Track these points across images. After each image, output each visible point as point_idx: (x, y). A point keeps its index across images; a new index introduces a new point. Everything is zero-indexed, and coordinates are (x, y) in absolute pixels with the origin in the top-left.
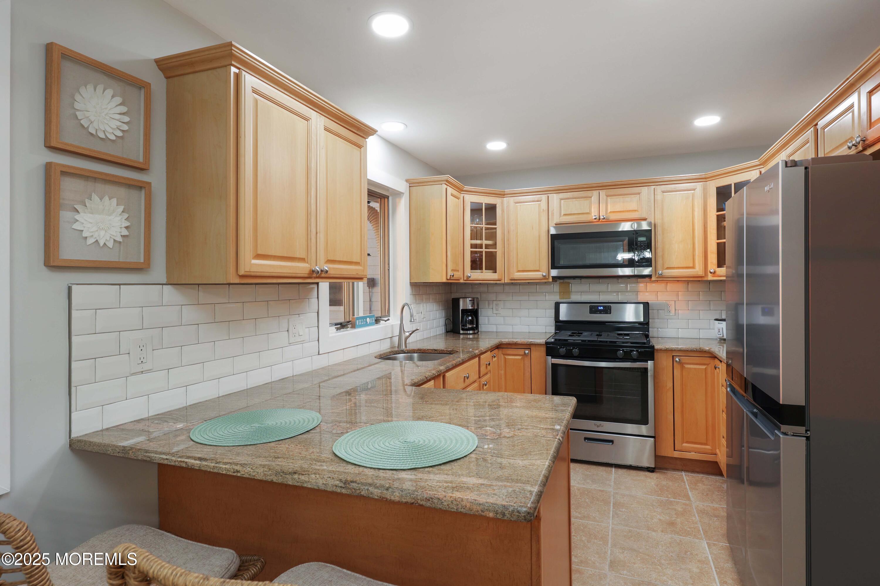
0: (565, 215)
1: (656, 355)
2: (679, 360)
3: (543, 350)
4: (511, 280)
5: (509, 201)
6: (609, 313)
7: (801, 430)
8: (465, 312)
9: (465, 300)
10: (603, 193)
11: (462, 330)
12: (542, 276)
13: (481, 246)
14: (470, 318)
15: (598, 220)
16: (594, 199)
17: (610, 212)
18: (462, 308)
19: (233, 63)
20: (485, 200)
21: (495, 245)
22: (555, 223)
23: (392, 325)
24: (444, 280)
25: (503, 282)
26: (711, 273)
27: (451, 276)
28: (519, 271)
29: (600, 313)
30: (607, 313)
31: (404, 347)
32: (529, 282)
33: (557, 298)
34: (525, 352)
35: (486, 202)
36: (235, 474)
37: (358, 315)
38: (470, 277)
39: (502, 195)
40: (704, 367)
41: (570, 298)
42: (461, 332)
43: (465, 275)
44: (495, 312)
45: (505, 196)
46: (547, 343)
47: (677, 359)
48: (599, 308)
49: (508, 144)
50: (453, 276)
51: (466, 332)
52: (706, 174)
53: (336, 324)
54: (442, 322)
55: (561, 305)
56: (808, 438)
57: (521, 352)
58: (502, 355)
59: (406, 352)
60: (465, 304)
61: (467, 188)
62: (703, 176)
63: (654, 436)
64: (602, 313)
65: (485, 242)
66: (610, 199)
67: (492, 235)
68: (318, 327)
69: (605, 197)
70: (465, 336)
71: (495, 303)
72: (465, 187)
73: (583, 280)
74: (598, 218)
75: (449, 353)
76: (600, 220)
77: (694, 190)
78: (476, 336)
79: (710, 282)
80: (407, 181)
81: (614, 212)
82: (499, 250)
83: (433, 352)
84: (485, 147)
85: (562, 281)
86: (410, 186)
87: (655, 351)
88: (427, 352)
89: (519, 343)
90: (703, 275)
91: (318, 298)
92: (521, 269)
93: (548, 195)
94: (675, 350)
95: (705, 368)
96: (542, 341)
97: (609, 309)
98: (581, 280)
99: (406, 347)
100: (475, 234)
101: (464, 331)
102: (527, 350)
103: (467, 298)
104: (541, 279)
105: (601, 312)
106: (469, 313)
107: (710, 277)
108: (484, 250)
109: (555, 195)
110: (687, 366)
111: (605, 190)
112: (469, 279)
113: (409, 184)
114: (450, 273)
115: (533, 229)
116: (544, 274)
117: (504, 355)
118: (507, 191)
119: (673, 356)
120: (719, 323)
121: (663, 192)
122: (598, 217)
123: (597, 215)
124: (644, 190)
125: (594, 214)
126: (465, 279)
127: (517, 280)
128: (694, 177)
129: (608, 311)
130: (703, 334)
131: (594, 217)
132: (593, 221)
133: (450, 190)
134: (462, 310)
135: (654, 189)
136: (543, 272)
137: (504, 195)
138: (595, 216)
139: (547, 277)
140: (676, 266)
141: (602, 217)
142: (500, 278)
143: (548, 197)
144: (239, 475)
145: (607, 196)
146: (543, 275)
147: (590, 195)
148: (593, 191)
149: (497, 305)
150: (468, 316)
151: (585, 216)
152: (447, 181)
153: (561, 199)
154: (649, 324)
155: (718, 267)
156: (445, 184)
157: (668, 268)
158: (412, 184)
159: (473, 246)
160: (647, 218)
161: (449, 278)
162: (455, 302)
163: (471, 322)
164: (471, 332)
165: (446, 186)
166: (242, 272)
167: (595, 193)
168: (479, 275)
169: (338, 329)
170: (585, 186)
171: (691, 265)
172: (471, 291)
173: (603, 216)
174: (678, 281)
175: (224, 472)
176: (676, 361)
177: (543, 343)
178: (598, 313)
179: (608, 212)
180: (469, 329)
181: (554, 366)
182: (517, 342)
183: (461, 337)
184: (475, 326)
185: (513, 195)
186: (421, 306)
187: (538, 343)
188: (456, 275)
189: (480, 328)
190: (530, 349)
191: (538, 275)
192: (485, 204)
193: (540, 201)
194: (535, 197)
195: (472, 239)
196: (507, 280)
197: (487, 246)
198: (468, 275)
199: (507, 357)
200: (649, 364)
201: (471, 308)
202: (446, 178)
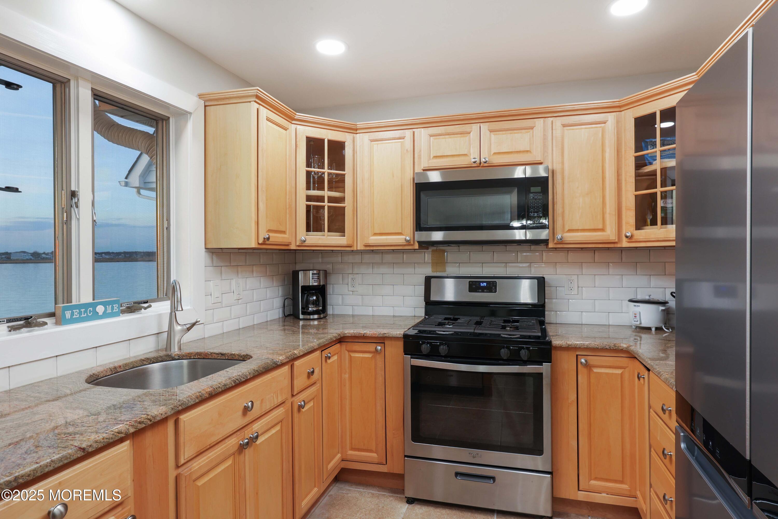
0: (435, 157)
1: (555, 355)
2: (586, 361)
3: (400, 344)
4: (366, 246)
5: (363, 139)
6: (493, 291)
8: (307, 289)
9: (306, 273)
10: (485, 127)
11: (302, 314)
12: (405, 242)
13: (321, 199)
14: (315, 298)
15: (479, 165)
16: (474, 135)
17: (495, 153)
18: (302, 285)
20: (325, 134)
21: (342, 200)
22: (422, 168)
24: (253, 245)
25: (355, 249)
26: (627, 237)
27: (264, 238)
28: (375, 234)
29: (483, 291)
30: (491, 291)
31: (176, 349)
32: (393, 250)
33: (429, 271)
34: (376, 348)
35: (331, 138)
37: (79, 301)
38: (305, 241)
39: (354, 130)
40: (619, 371)
41: (445, 271)
42: (301, 317)
43: (298, 239)
44: (351, 289)
45: (358, 132)
46: (406, 337)
47: (583, 361)
48: (482, 285)
50: (268, 239)
51: (308, 317)
52: (621, 99)
53: (10, 320)
54: (278, 302)
55: (432, 280)
57: (371, 347)
58: (347, 353)
60: (308, 279)
62: (617, 104)
63: (550, 471)
64: (485, 291)
65: (326, 193)
66: (494, 135)
67: (338, 183)
69: (488, 132)
70: (308, 323)
71: (350, 276)
72: (297, 114)
73: (462, 247)
74: (478, 162)
76: (481, 165)
77: (605, 123)
78: (322, 322)
79: (622, 250)
80: (200, 96)
81: (499, 153)
82: (348, 205)
83: (219, 358)
84: (314, 49)
85: (434, 248)
86: (207, 104)
87: (552, 348)
88: (210, 357)
89: (368, 335)
90: (617, 241)
92: (378, 232)
93: (414, 130)
94: (580, 348)
95: (622, 373)
96: (399, 332)
97: (493, 286)
98: (459, 246)
99: (180, 349)
100: (314, 182)
101: (305, 316)
102: (379, 346)
103: (310, 270)
104: (405, 245)
105: (483, 290)
106: (313, 290)
107: (625, 244)
108: (326, 204)
109: (422, 129)
110: (596, 370)
111: (488, 124)
112: (307, 244)
113: (205, 101)
114: (263, 235)
115: (393, 176)
116: (408, 238)
117: (349, 351)
118: (360, 124)
119: (577, 355)
120: (635, 306)
121: (564, 126)
122: (478, 160)
123: (476, 157)
124: (539, 123)
125: (473, 157)
126: (298, 244)
127: (373, 246)
128: (605, 105)
129: (492, 288)
130: (614, 320)
131: (473, 160)
132: (472, 165)
133: (265, 112)
135: (552, 121)
136: (406, 236)
137: (356, 130)
138: (474, 158)
139: (412, 243)
140: (580, 228)
141: (484, 160)
142: (350, 243)
143: (414, 132)
145: (491, 131)
146: (405, 239)
147: (468, 130)
148: (472, 125)
149: (353, 279)
150: (313, 295)
151: (463, 158)
152: (257, 97)
153: (431, 136)
154: (545, 306)
155: (636, 230)
156: (255, 102)
157: (570, 231)
158: (209, 102)
159: (309, 198)
160: (542, 161)
161: (261, 241)
162: (295, 275)
163: (315, 303)
164: (316, 316)
165: (257, 106)
167: (475, 127)
168: (319, 238)
169: (13, 329)
170: (462, 117)
171: (600, 227)
172: (320, 260)
173: (485, 159)
174: (582, 248)
176: (581, 363)
177: (400, 336)
178: (480, 291)
179: (491, 154)
180: (313, 313)
181: (415, 369)
182: (365, 333)
183: (301, 323)
184: (321, 308)
185: (368, 130)
186: (233, 282)
187: (394, 336)
188: (276, 238)
189: (330, 311)
190: (384, 343)
191: (399, 239)
192: (329, 141)
193: (403, 138)
194: (397, 134)
195: (308, 188)
196: (360, 247)
197: (331, 200)
198: (303, 238)
199: (353, 355)
200: (545, 368)
201: (316, 284)
202: (254, 92)
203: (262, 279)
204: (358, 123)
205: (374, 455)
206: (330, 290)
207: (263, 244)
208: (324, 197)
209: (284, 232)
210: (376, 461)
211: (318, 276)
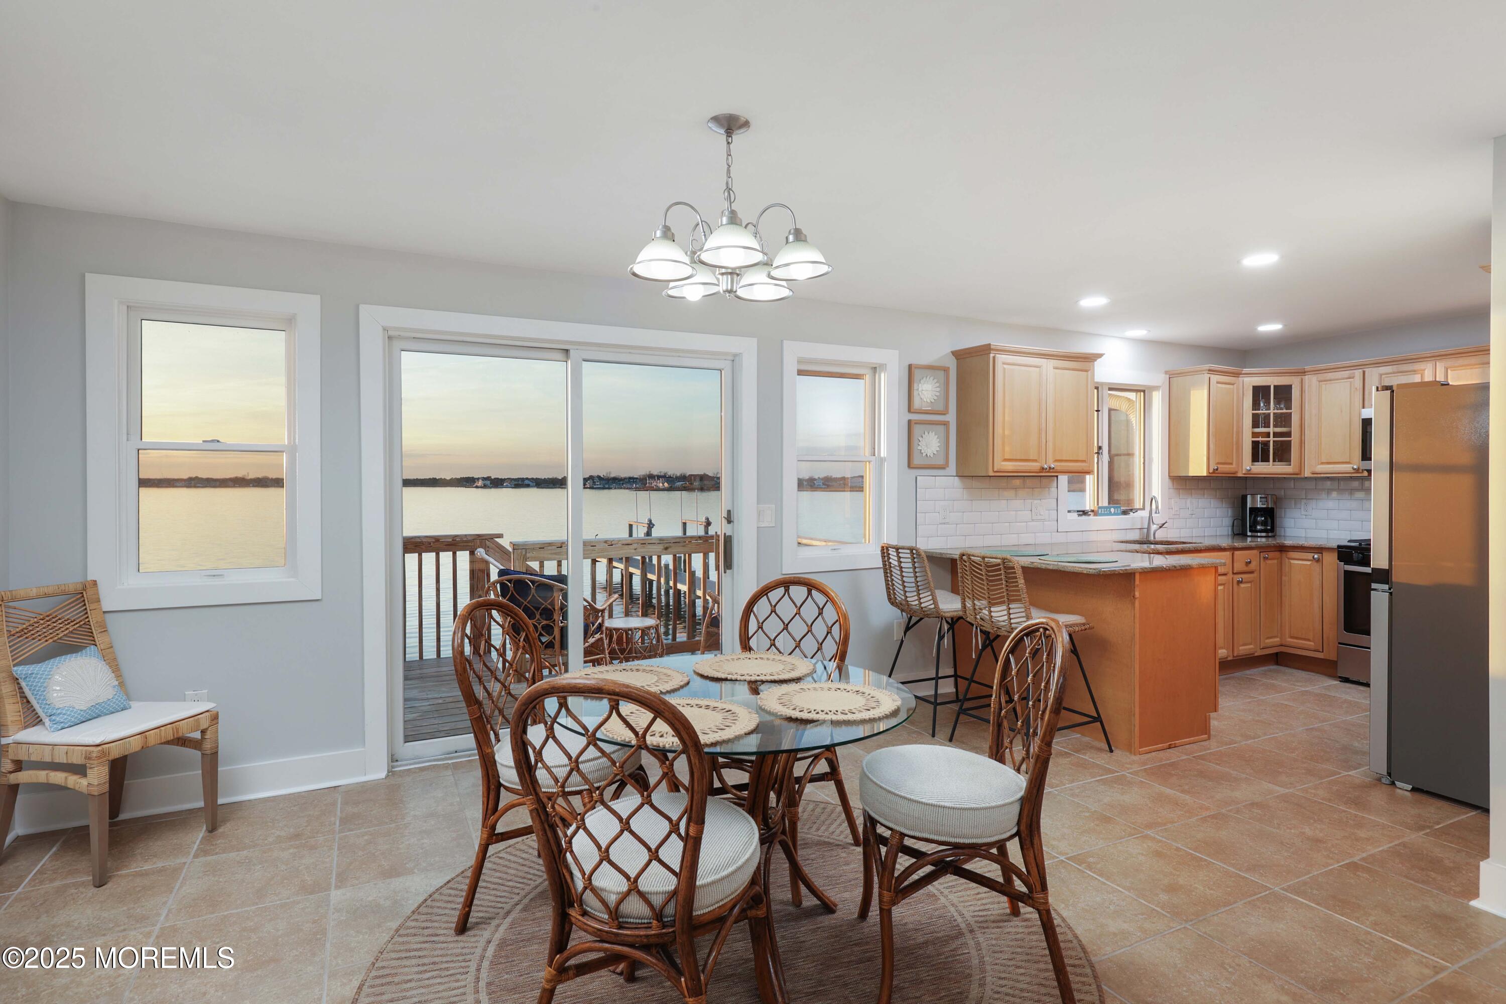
3: (1336, 555)
4: (1313, 474)
5: (1311, 380)
7: (1386, 587)
8: (1255, 511)
9: (1254, 497)
10: (1439, 364)
11: (1250, 531)
13: (1268, 435)
14: (1263, 518)
16: (1427, 372)
18: (1250, 507)
19: (992, 352)
20: (1272, 381)
21: (1289, 434)
23: (1142, 517)
24: (1205, 474)
25: (1303, 476)
27: (1214, 469)
28: (1322, 463)
31: (1152, 539)
34: (1313, 557)
35: (1276, 384)
37: (1102, 505)
38: (1251, 470)
39: (1300, 373)
42: (1249, 534)
43: (1244, 468)
44: (1303, 512)
45: (1305, 375)
46: (1339, 547)
49: (1285, 325)
50: (1217, 469)
51: (1256, 534)
53: (1078, 511)
54: (1227, 521)
56: (1391, 594)
57: (1310, 556)
58: (1287, 560)
60: (1255, 502)
61: (1246, 370)
65: (1273, 430)
67: (1284, 420)
69: (1443, 369)
70: (1255, 539)
71: (1303, 501)
72: (1242, 370)
80: (1166, 373)
82: (1294, 439)
84: (1256, 329)
89: (1305, 546)
91: (1059, 489)
92: (1326, 461)
93: (1364, 370)
96: (1333, 544)
99: (1154, 538)
100: (1259, 421)
101: (1253, 533)
102: (1317, 555)
103: (1258, 495)
106: (1262, 512)
108: (1271, 439)
109: (1373, 369)
111: (1442, 360)
112: (1252, 473)
113: (1169, 375)
114: (1213, 466)
115: (1342, 412)
116: (1355, 467)
117: (1289, 559)
118: (1307, 368)
126: (1245, 473)
127: (1321, 474)
133: (1215, 378)
136: (1354, 464)
137: (1304, 373)
139: (1360, 470)
142: (1297, 471)
143: (1364, 372)
145: (1447, 367)
146: (1353, 468)
147: (1422, 368)
148: (1427, 361)
149: (1306, 504)
150: (1261, 516)
152: (1210, 371)
153: (1381, 374)
156: (1208, 374)
158: (1172, 376)
159: (1254, 435)
161: (1211, 471)
162: (1244, 499)
163: (1264, 523)
164: (1264, 534)
166: (995, 470)
168: (1268, 468)
169: (1079, 515)
170: (1411, 358)
172: (1272, 486)
177: (1335, 547)
180: (1261, 531)
181: (1347, 573)
183: (1249, 539)
184: (1269, 528)
185: (1316, 371)
186: (1188, 501)
187: (1329, 546)
188: (1223, 468)
189: (1278, 530)
190: (1322, 553)
191: (1347, 468)
192: (1275, 386)
193: (1353, 378)
194: (1346, 374)
195: (1254, 427)
196: (1307, 474)
197: (1276, 435)
198: (1248, 468)
199: (1292, 562)
201: (1265, 506)
202: (1208, 368)
203: (1212, 501)
205: (1312, 643)
206: (1278, 513)
207: (1213, 473)
208: (1270, 433)
209: (1231, 464)
210: (1313, 648)
211: (1265, 499)
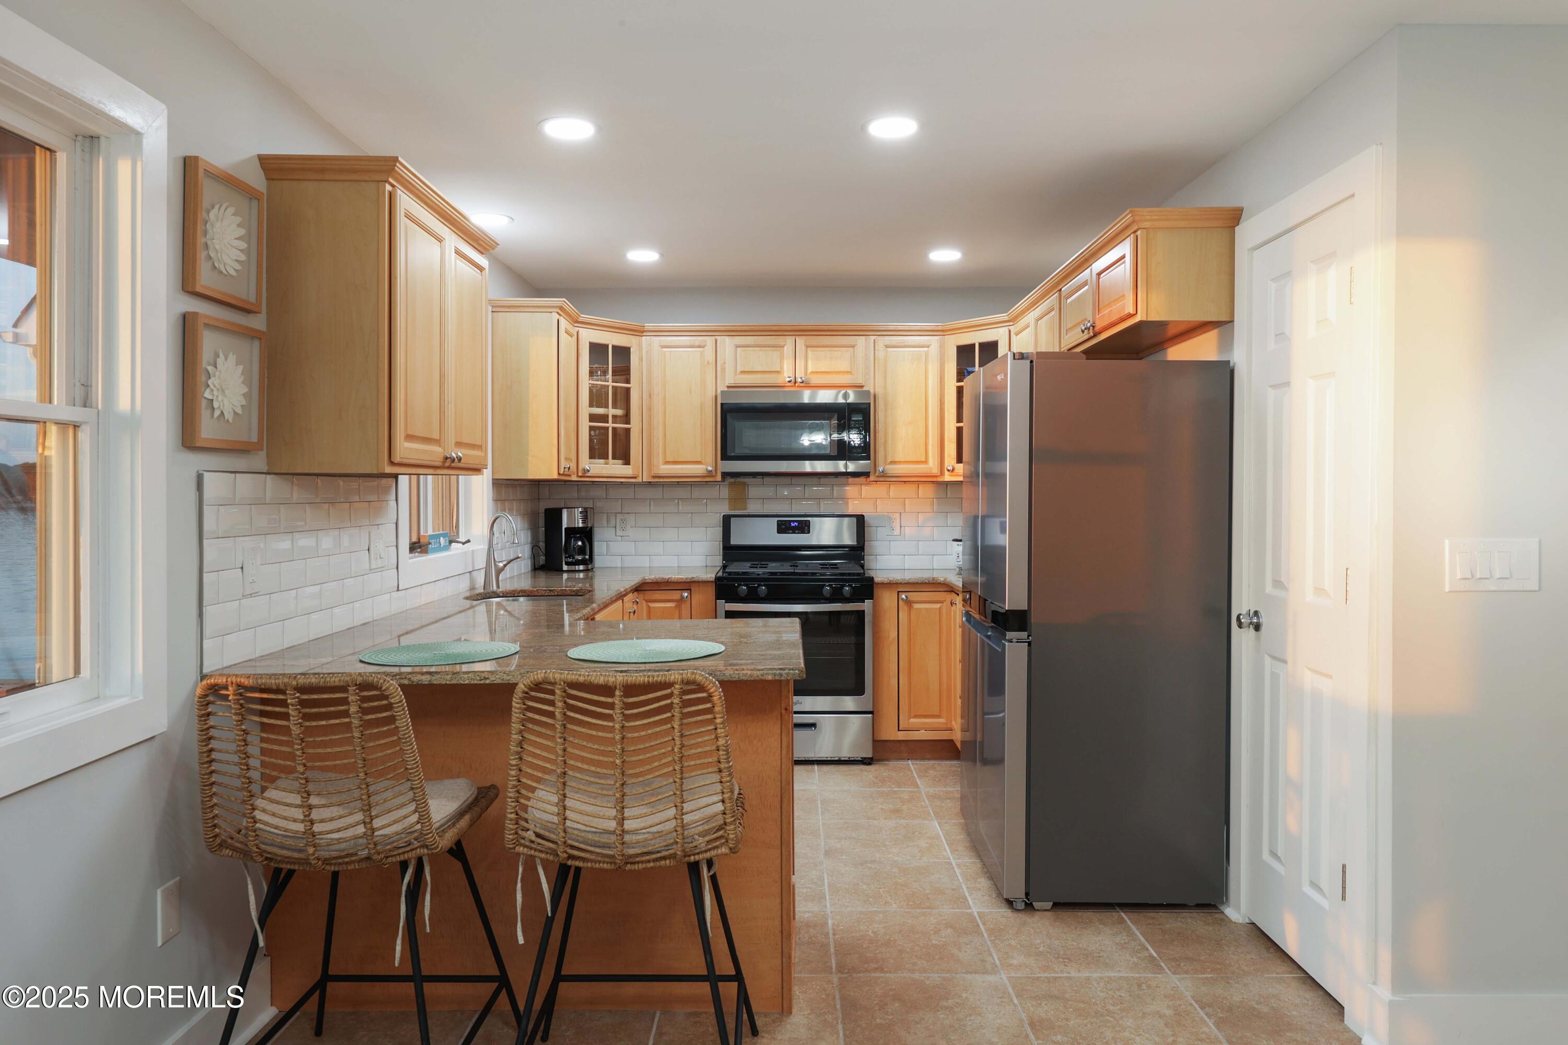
0: (743, 372)
1: (877, 592)
2: (906, 597)
3: (711, 591)
4: (654, 477)
5: (651, 344)
6: (806, 532)
7: (1024, 635)
8: (571, 531)
9: (571, 512)
10: (801, 341)
11: (566, 564)
12: (704, 472)
13: (604, 418)
14: (580, 543)
15: (793, 385)
16: (788, 349)
17: (812, 372)
18: (566, 526)
19: (391, 180)
20: (611, 339)
21: (626, 418)
22: (727, 384)
23: (474, 550)
24: (555, 476)
25: (641, 481)
26: (949, 470)
28: (667, 463)
29: (794, 533)
30: (803, 532)
31: (495, 587)
32: (678, 482)
33: (726, 510)
34: (682, 595)
35: (615, 343)
36: (482, 682)
38: (588, 471)
39: (639, 332)
40: (937, 606)
41: (745, 509)
42: (565, 568)
43: (580, 468)
44: (619, 533)
45: (644, 334)
46: (718, 579)
47: (904, 596)
48: (793, 525)
49: (662, 255)
50: (569, 468)
51: (572, 568)
52: (944, 324)
55: (732, 519)
56: (1029, 644)
57: (676, 595)
58: (645, 603)
59: (501, 595)
60: (571, 519)
61: (584, 317)
62: (940, 328)
63: (872, 710)
64: (797, 532)
65: (612, 412)
66: (812, 351)
67: (623, 398)
68: (397, 547)
69: (804, 348)
70: (572, 575)
71: (619, 517)
72: (582, 316)
73: (767, 479)
74: (793, 380)
75: (574, 593)
76: (796, 385)
77: (928, 347)
78: (590, 574)
79: (947, 484)
81: (817, 372)
82: (633, 425)
83: (547, 594)
84: (625, 256)
85: (732, 480)
86: (494, 310)
87: (875, 585)
88: (536, 594)
89: (673, 580)
90: (939, 474)
91: (397, 500)
92: (672, 460)
93: (717, 337)
94: (901, 583)
95: (940, 608)
96: (711, 576)
97: (806, 526)
98: (763, 478)
100: (597, 397)
101: (570, 567)
102: (686, 593)
103: (575, 507)
104: (704, 477)
105: (794, 530)
106: (577, 534)
107: (947, 477)
108: (610, 425)
109: (727, 338)
110: (916, 606)
111: (804, 338)
112: (587, 475)
114: (563, 464)
115: (691, 392)
116: (710, 468)
117: (647, 601)
118: (649, 326)
119: (898, 592)
120: (958, 545)
121: (887, 346)
122: (792, 379)
123: (791, 376)
124: (861, 341)
125: (787, 374)
126: (580, 474)
127: (663, 477)
128: (928, 328)
129: (804, 528)
130: (938, 563)
131: (788, 379)
132: (786, 385)
133: (564, 324)
134: (566, 529)
135: (874, 340)
136: (706, 464)
137: (643, 332)
138: (789, 377)
139: (714, 474)
140: (903, 460)
141: (799, 380)
142: (634, 473)
143: (716, 340)
144: (487, 682)
145: (807, 347)
146: (707, 469)
147: (782, 344)
148: (787, 337)
149: (623, 521)
150: (577, 539)
151: (773, 375)
152: (561, 308)
153: (737, 346)
154: (864, 548)
155: (957, 463)
156: (558, 313)
157: (893, 462)
158: (497, 308)
159: (593, 418)
160: (863, 384)
161: (562, 472)
162: (553, 516)
163: (582, 551)
164: (581, 567)
165: (558, 316)
167: (789, 341)
168: (603, 467)
170: (775, 328)
171: (923, 459)
173: (801, 378)
174: (905, 482)
175: (467, 682)
176: (902, 599)
177: (711, 580)
178: (791, 532)
179: (808, 373)
180: (578, 563)
181: (730, 615)
182: (669, 578)
183: (565, 576)
184: (587, 557)
185: (658, 332)
187: (704, 580)
189: (598, 561)
190: (690, 590)
191: (699, 469)
192: (614, 347)
193: (703, 346)
194: (698, 340)
195: (591, 405)
196: (649, 477)
197: (616, 419)
198: (586, 467)
199: (652, 605)
200: (867, 605)
201: (582, 525)
202: (559, 304)
204: (646, 325)
206: (596, 533)
208: (608, 416)
209: (572, 461)
211: (585, 515)
